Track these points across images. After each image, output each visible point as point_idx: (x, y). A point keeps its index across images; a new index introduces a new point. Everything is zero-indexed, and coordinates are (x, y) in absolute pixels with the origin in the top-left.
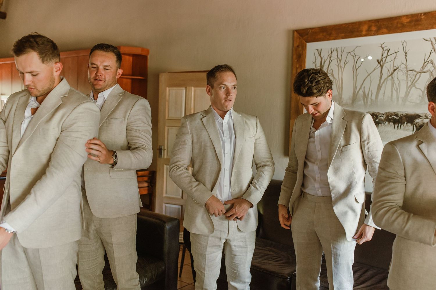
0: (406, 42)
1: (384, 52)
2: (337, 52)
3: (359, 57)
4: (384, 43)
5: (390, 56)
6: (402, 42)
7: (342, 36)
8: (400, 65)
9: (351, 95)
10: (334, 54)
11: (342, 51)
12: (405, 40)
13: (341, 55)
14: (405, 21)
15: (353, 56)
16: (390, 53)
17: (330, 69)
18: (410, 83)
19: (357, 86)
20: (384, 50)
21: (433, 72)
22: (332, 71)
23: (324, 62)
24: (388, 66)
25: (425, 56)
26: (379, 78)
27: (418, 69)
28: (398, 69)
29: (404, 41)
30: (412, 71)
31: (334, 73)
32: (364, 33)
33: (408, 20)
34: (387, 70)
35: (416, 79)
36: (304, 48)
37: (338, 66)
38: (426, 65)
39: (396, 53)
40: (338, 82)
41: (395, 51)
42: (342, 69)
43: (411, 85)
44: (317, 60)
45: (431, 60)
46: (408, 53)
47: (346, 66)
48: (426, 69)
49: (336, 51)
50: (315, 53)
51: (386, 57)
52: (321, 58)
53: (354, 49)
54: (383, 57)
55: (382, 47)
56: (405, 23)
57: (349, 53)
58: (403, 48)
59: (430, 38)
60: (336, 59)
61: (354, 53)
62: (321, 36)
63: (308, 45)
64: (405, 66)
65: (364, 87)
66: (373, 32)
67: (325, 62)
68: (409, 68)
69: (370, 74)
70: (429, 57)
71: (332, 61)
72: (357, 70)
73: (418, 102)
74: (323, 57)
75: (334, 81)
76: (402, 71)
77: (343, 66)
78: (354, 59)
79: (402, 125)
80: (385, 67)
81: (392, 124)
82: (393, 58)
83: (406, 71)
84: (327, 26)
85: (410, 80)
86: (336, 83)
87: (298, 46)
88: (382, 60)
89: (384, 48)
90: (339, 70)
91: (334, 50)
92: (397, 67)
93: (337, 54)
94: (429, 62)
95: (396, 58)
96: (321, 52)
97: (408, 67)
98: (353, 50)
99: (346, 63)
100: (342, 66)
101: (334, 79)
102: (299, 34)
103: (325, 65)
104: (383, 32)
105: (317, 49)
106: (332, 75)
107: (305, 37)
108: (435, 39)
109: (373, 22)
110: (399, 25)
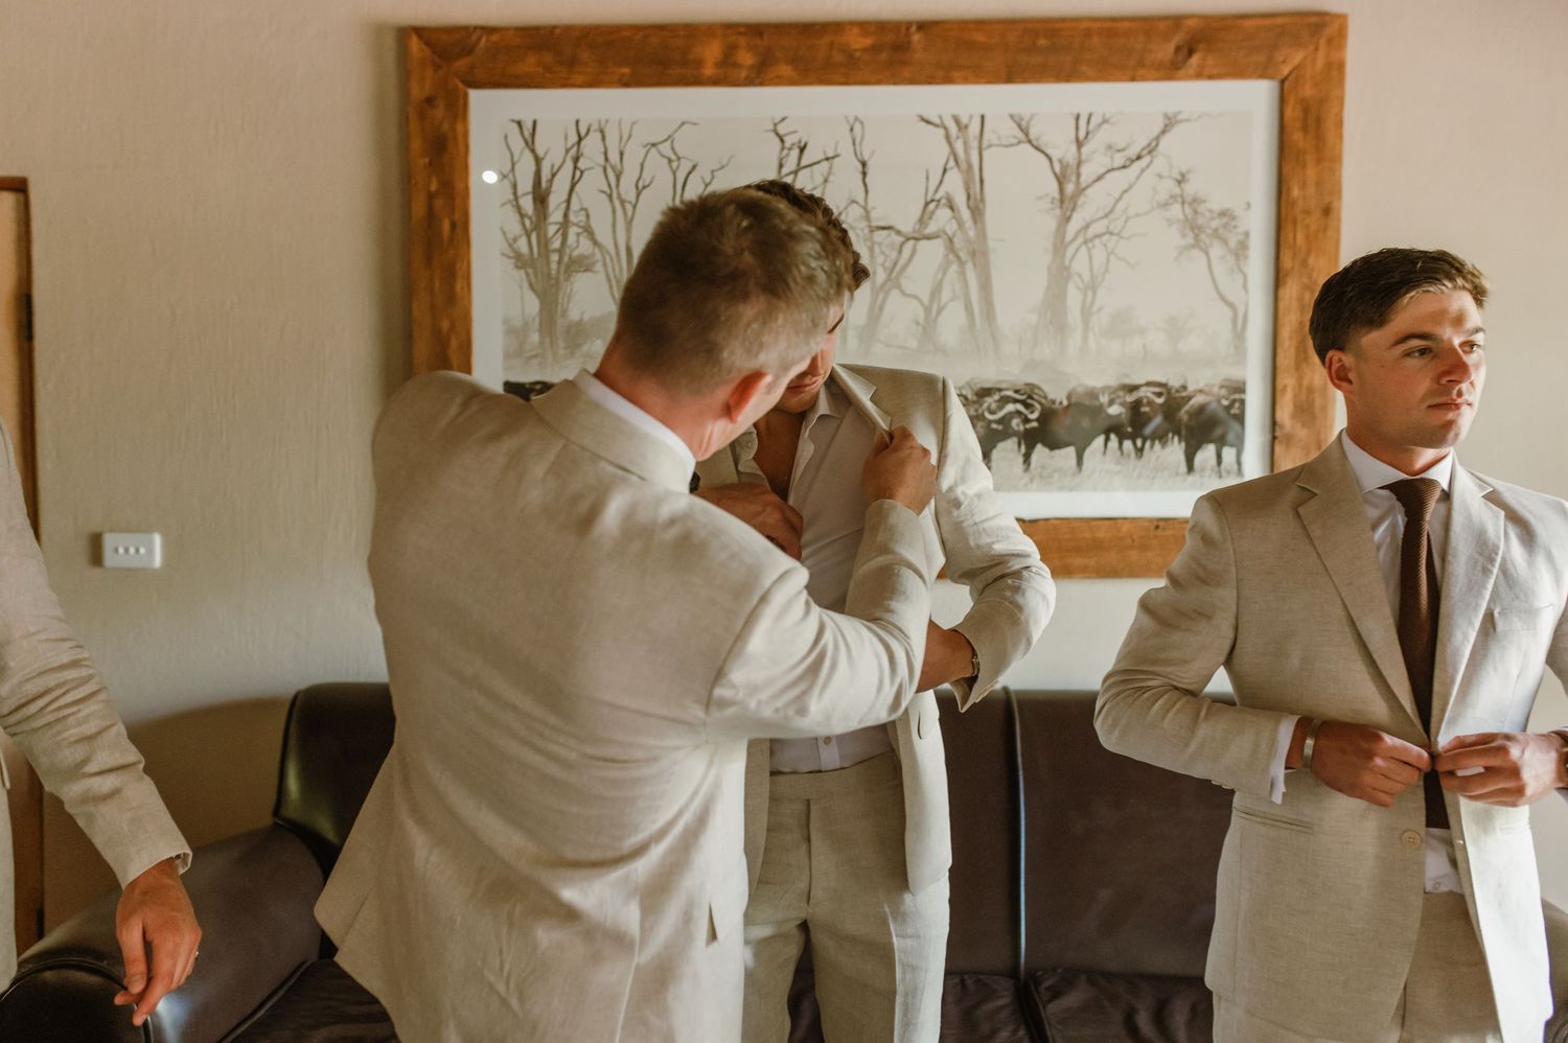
0: (862, 123)
1: (785, 152)
2: (604, 138)
3: (694, 167)
4: (783, 119)
5: (808, 170)
6: (848, 122)
7: (623, 75)
8: (846, 208)
10: (592, 147)
11: (625, 138)
12: (860, 118)
13: (622, 154)
14: (858, 42)
15: (670, 161)
16: (807, 159)
17: (575, 205)
18: (881, 276)
20: (787, 145)
21: (956, 240)
22: (588, 216)
23: (549, 176)
25: (927, 178)
27: (907, 225)
29: (856, 119)
30: (886, 232)
31: (595, 224)
32: (709, 71)
33: (868, 41)
35: (902, 262)
36: (459, 111)
37: (610, 196)
38: (933, 213)
39: (827, 159)
40: (612, 259)
41: (825, 152)
42: (629, 208)
43: (885, 283)
44: (516, 167)
45: (948, 194)
46: (870, 164)
47: (642, 197)
48: (931, 228)
49: (599, 135)
50: (506, 137)
51: (796, 173)
52: (538, 161)
53: (669, 133)
54: (784, 171)
55: (777, 134)
56: (856, 50)
57: (654, 145)
58: (854, 144)
59: (940, 117)
60: (599, 165)
61: (673, 148)
62: (530, 64)
63: (476, 97)
64: (862, 211)
66: (744, 74)
67: (554, 175)
68: (876, 218)
70: (941, 182)
71: (586, 173)
73: (913, 344)
74: (546, 153)
75: (598, 256)
77: (631, 197)
78: (674, 173)
82: (820, 180)
83: (866, 231)
84: (555, 27)
85: (883, 265)
86: (605, 265)
87: (429, 101)
89: (786, 139)
90: (614, 211)
91: (588, 131)
93: (603, 150)
94: (939, 201)
95: (831, 178)
96: (533, 135)
97: (873, 214)
98: (669, 137)
99: (644, 187)
100: (628, 199)
101: (597, 250)
102: (427, 44)
103: (554, 188)
104: (779, 77)
105: (517, 118)
106: (588, 231)
107: (462, 64)
108: (957, 120)
109: (741, 34)
110: (838, 57)
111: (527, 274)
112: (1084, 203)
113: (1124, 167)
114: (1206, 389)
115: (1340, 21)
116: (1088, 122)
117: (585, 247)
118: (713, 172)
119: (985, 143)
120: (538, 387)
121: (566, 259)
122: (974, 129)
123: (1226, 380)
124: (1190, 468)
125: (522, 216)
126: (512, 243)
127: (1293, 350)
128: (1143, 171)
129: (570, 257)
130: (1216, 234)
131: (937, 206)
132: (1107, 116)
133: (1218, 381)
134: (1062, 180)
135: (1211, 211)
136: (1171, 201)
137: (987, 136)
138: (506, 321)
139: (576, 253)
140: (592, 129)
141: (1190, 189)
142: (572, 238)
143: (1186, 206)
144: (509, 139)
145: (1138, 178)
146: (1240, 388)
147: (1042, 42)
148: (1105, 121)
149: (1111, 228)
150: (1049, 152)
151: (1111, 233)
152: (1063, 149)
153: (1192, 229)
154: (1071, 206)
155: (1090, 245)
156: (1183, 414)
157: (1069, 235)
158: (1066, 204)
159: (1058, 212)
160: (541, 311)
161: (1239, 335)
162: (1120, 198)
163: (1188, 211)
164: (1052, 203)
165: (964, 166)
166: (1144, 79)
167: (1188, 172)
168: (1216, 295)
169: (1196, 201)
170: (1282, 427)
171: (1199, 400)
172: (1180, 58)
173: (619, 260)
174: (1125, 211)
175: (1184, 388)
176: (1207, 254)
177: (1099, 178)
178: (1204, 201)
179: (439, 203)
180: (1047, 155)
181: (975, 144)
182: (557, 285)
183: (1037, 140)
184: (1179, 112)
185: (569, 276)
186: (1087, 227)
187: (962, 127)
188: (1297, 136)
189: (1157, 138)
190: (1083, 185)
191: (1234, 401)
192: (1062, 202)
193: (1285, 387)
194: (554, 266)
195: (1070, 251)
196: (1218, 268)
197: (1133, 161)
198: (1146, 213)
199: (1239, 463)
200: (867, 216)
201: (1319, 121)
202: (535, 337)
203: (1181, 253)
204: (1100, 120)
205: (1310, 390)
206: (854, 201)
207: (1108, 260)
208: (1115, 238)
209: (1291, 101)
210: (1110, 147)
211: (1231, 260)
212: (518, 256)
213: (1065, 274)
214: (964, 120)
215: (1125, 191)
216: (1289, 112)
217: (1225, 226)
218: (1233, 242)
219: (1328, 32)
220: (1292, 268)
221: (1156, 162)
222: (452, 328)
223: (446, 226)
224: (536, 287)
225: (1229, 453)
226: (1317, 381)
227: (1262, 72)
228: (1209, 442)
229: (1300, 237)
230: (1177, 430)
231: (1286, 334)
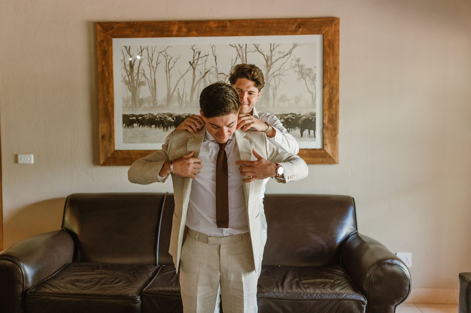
0: (215, 46)
1: (195, 54)
2: (148, 51)
3: (171, 58)
4: (194, 45)
5: (201, 58)
6: (211, 46)
7: (152, 34)
9: (166, 97)
10: (145, 53)
12: (214, 45)
13: (152, 55)
14: (213, 25)
15: (165, 56)
16: (200, 56)
17: (141, 68)
19: (171, 88)
20: (196, 52)
22: (144, 71)
23: (134, 61)
24: (200, 68)
25: (232, 60)
26: (192, 80)
28: (209, 72)
29: (213, 45)
30: (221, 75)
31: (146, 73)
32: (175, 33)
33: (216, 25)
34: (199, 73)
36: (110, 44)
37: (150, 66)
39: (206, 56)
40: (150, 82)
41: (205, 54)
42: (155, 69)
44: (125, 58)
46: (217, 57)
47: (158, 66)
49: (146, 50)
50: (122, 51)
51: (198, 59)
52: (131, 57)
53: (165, 49)
54: (195, 59)
55: (193, 49)
56: (213, 27)
57: (161, 52)
59: (235, 45)
60: (146, 58)
61: (166, 53)
62: (128, 32)
63: (115, 41)
64: (215, 69)
65: (178, 89)
66: (184, 34)
69: (183, 75)
70: (236, 62)
71: (143, 60)
72: (169, 70)
74: (133, 55)
75: (147, 81)
76: (213, 74)
78: (166, 60)
80: (198, 69)
82: (204, 61)
83: (216, 74)
84: (135, 22)
86: (148, 83)
87: (102, 41)
88: (194, 62)
89: (195, 51)
90: (151, 70)
91: (144, 49)
92: (208, 70)
93: (148, 54)
95: (207, 61)
96: (129, 50)
97: (218, 70)
98: (165, 50)
99: (158, 63)
100: (154, 66)
101: (146, 80)
102: (102, 27)
103: (135, 64)
104: (193, 35)
105: (125, 46)
106: (144, 75)
107: (110, 32)
108: (239, 45)
109: (183, 23)
110: (208, 30)
111: (128, 86)
112: (273, 67)
113: (283, 57)
114: (305, 115)
115: (338, 19)
116: (274, 45)
117: (143, 79)
118: (176, 59)
119: (247, 51)
120: (131, 115)
121: (138, 82)
122: (244, 47)
123: (311, 113)
124: (302, 136)
125: (127, 71)
126: (124, 78)
127: (327, 105)
128: (288, 58)
129: (139, 82)
130: (307, 74)
132: (279, 44)
133: (308, 113)
134: (267, 60)
135: (306, 69)
136: (295, 66)
137: (247, 49)
138: (123, 99)
139: (141, 81)
140: (145, 48)
141: (300, 63)
142: (140, 77)
143: (299, 67)
144: (123, 51)
145: (287, 60)
146: (314, 115)
147: (261, 25)
149: (280, 73)
150: (264, 53)
151: (280, 75)
152: (267, 52)
153: (301, 73)
154: (270, 67)
155: (275, 78)
156: (300, 122)
157: (269, 75)
158: (268, 67)
159: (266, 69)
160: (132, 96)
161: (314, 101)
162: (282, 65)
163: (300, 68)
164: (265, 67)
165: (241, 57)
166: (287, 34)
167: (300, 58)
168: (308, 91)
169: (302, 66)
170: (325, 125)
171: (304, 118)
172: (297, 29)
173: (152, 82)
174: (283, 69)
175: (300, 115)
176: (305, 80)
177: (277, 60)
178: (304, 66)
179: (105, 68)
180: (263, 54)
181: (244, 52)
182: (136, 89)
183: (260, 50)
184: (297, 43)
185: (139, 87)
186: (274, 73)
187: (241, 47)
188: (327, 49)
189: (292, 50)
190: (273, 62)
191: (313, 118)
192: (267, 66)
193: (326, 115)
194: (135, 84)
195: (270, 79)
196: (308, 84)
197: (285, 56)
198: (289, 69)
199: (314, 134)
201: (333, 45)
202: (131, 103)
203: (298, 80)
204: (277, 45)
205: (332, 115)
206: (213, 67)
207: (279, 82)
208: (281, 76)
209: (326, 40)
210: (279, 52)
211: (311, 81)
212: (126, 82)
213: (268, 85)
214: (241, 45)
215: (284, 64)
216: (325, 43)
217: (310, 72)
218: (312, 77)
219: (334, 22)
220: (327, 83)
221: (291, 56)
222: (109, 100)
223: (107, 74)
224: (130, 89)
225: (312, 132)
226: (334, 113)
227: (318, 33)
228: (307, 129)
229: (329, 75)
230: (298, 126)
231: (326, 100)
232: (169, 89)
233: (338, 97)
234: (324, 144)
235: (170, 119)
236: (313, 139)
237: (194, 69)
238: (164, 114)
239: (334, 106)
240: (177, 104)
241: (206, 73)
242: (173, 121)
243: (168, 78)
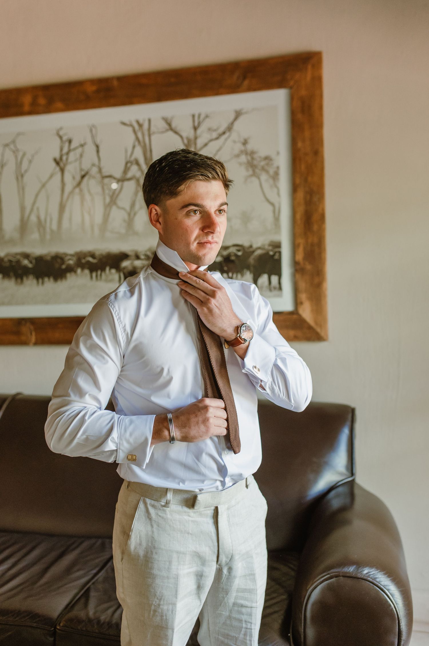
0: (95, 128)
1: (63, 144)
3: (24, 154)
4: (62, 129)
5: (73, 151)
6: (89, 128)
8: (91, 168)
9: (18, 223)
14: (90, 89)
15: (14, 152)
16: (73, 146)
18: (108, 200)
19: (26, 207)
20: (64, 140)
21: (140, 180)
24: (72, 169)
25: (126, 151)
26: (59, 192)
27: (118, 174)
28: (88, 175)
29: (93, 125)
30: (109, 178)
32: (27, 108)
33: (94, 88)
34: (71, 178)
35: (117, 192)
38: (129, 168)
39: (81, 146)
41: (80, 143)
43: (110, 202)
45: (136, 158)
46: (101, 146)
47: (3, 171)
48: (129, 175)
51: (68, 154)
53: (14, 138)
54: (63, 153)
55: (59, 136)
56: (89, 92)
58: (93, 137)
59: (130, 121)
61: (15, 146)
64: (97, 169)
65: (38, 208)
66: (42, 108)
68: (105, 172)
69: (45, 183)
70: (132, 152)
72: (22, 176)
73: (123, 231)
78: (16, 157)
79: (103, 274)
80: (68, 171)
81: (87, 272)
82: (78, 156)
83: (100, 178)
85: (108, 194)
88: (61, 159)
89: (62, 137)
92: (86, 171)
94: (132, 162)
95: (84, 154)
97: (104, 170)
98: (13, 141)
99: (4, 165)
104: (57, 109)
108: (138, 122)
109: (40, 91)
110: (82, 97)
113: (217, 138)
114: (261, 247)
115: (318, 55)
116: (199, 117)
118: (32, 156)
119: (151, 132)
122: (146, 126)
123: (272, 242)
127: (302, 225)
128: (226, 140)
130: (263, 169)
131: (132, 165)
132: (208, 114)
133: (267, 242)
134: (188, 146)
135: (260, 157)
136: (240, 154)
137: (152, 128)
141: (250, 147)
143: (248, 156)
145: (224, 143)
146: (277, 246)
147: (173, 80)
148: (207, 116)
150: (181, 134)
152: (188, 132)
153: (251, 167)
156: (251, 260)
161: (277, 219)
163: (249, 158)
165: (142, 144)
166: (222, 94)
167: (248, 138)
168: (264, 200)
169: (252, 153)
170: (299, 264)
171: (259, 252)
172: (239, 82)
175: (251, 246)
176: (259, 178)
177: (206, 145)
178: (256, 153)
180: (180, 136)
181: (146, 133)
183: (175, 128)
184: (242, 109)
187: (140, 125)
188: (299, 117)
189: (232, 123)
191: (275, 252)
193: (299, 245)
196: (266, 186)
197: (221, 135)
198: (229, 160)
199: (280, 283)
200: (100, 170)
201: (310, 107)
203: (246, 179)
204: (204, 116)
205: (312, 245)
206: (94, 165)
209: (296, 98)
210: (210, 129)
211: (271, 181)
214: (141, 121)
215: (219, 150)
216: (295, 104)
217: (267, 164)
218: (271, 172)
219: (312, 62)
220: (300, 183)
221: (232, 134)
225: (274, 279)
226: (316, 240)
227: (280, 85)
228: (265, 273)
229: (303, 167)
230: (248, 268)
231: (298, 216)
232: (23, 209)
233: (323, 210)
234: (297, 302)
235: (26, 262)
236: (276, 292)
237: (62, 170)
238: (17, 254)
239: (315, 227)
240: (35, 236)
241: (83, 177)
242: (30, 266)
243: (21, 189)
